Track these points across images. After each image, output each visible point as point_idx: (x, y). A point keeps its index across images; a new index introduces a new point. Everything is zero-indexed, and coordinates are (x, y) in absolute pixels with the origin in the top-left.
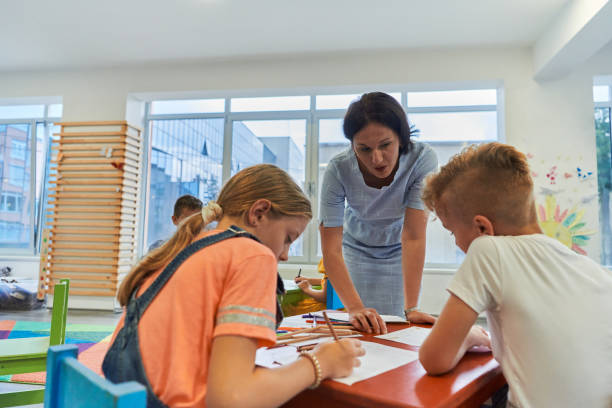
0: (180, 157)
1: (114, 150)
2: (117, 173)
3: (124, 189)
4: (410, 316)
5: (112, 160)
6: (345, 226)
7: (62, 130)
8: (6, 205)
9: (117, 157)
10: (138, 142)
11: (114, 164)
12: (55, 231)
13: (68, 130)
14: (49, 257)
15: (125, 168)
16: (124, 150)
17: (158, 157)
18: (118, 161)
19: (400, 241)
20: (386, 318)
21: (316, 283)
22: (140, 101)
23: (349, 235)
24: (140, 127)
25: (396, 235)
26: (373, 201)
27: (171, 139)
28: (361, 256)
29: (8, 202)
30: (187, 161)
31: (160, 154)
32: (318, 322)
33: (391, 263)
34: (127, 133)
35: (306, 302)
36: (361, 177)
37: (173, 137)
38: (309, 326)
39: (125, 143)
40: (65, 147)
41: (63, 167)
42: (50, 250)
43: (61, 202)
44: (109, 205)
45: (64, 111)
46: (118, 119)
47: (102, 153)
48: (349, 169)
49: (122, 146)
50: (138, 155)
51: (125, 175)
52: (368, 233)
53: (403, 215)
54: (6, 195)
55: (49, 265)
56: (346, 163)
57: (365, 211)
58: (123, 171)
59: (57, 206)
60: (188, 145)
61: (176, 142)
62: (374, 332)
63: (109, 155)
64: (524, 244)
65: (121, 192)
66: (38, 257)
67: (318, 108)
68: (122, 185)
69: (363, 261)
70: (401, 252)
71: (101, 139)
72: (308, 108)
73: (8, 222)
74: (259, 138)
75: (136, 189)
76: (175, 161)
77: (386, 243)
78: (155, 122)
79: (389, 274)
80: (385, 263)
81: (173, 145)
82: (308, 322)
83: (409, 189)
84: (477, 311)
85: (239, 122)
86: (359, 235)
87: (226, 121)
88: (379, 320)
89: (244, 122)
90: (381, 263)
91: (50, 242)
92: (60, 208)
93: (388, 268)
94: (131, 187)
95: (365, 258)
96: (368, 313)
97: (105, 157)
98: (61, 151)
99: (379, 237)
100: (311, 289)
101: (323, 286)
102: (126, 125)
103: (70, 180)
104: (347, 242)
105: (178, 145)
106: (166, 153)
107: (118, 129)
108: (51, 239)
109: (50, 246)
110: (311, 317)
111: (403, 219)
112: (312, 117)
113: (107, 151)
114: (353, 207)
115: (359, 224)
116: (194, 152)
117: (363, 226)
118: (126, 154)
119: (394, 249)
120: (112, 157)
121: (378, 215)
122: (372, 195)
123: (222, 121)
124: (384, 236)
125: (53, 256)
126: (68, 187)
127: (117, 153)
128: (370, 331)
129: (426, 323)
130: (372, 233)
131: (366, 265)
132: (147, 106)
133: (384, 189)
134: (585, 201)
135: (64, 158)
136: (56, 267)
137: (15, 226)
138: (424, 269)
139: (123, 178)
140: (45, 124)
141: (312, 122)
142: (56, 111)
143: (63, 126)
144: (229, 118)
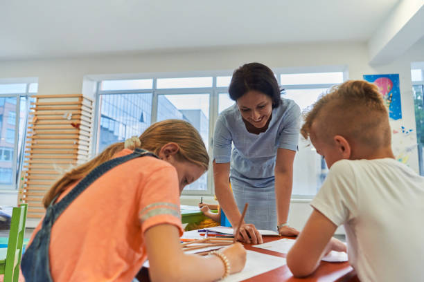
0: (125, 123)
1: (74, 115)
2: (75, 131)
3: (80, 142)
4: (281, 230)
5: (71, 122)
6: (232, 163)
7: (37, 101)
8: (3, 156)
9: (75, 119)
10: (91, 109)
11: (73, 124)
12: (30, 172)
13: (41, 101)
14: (25, 191)
15: (81, 127)
16: (81, 115)
17: (109, 122)
18: (76, 122)
19: (273, 174)
20: (262, 232)
21: (213, 208)
22: (92, 80)
23: (236, 171)
24: (93, 99)
25: (270, 170)
26: (253, 144)
27: (118, 111)
28: (244, 186)
29: (5, 154)
30: (130, 126)
31: (111, 121)
32: (209, 235)
33: (266, 191)
34: (83, 103)
35: (206, 222)
36: (244, 125)
37: (120, 110)
38: (201, 238)
39: (81, 110)
40: (39, 112)
41: (37, 127)
42: (25, 185)
43: (35, 151)
44: (68, 154)
45: (39, 87)
46: (77, 93)
47: (64, 117)
48: (235, 120)
49: (79, 112)
50: (90, 118)
51: (81, 132)
52: (249, 168)
53: (276, 154)
54: (4, 149)
55: (24, 196)
56: (233, 115)
57: (247, 151)
58: (79, 129)
59: (32, 154)
60: (130, 115)
61: (122, 112)
62: (252, 243)
63: (69, 118)
64: (376, 166)
65: (77, 144)
66: (17, 191)
67: (218, 86)
68: (78, 139)
69: (246, 189)
70: (273, 182)
71: (65, 107)
72: (211, 86)
73: (4, 169)
74: (180, 111)
75: (88, 142)
76: (121, 125)
77: (263, 176)
78: (104, 96)
79: (265, 200)
80: (263, 191)
81: (120, 115)
82: (201, 235)
83: (280, 134)
84: (337, 224)
85: (162, 96)
86: (243, 170)
87: (153, 95)
88: (257, 234)
89: (166, 96)
90: (259, 191)
91: (26, 180)
92: (34, 156)
93: (265, 194)
94: (85, 141)
95: (247, 187)
96: (248, 228)
97: (66, 119)
98: (36, 115)
99: (257, 172)
100: (210, 213)
101: (218, 211)
102: (82, 97)
103: (41, 136)
104: (234, 176)
105: (123, 115)
106: (115, 120)
107: (77, 100)
108: (26, 177)
109: (25, 183)
110: (205, 231)
111: (275, 158)
112: (213, 92)
113: (68, 115)
114: (238, 149)
115: (243, 162)
116: (135, 120)
117: (246, 163)
118: (82, 117)
119: (269, 181)
120: (72, 119)
121: (257, 154)
122: (252, 139)
123: (150, 95)
124: (261, 171)
125: (27, 190)
126: (39, 141)
127: (76, 117)
128: (249, 242)
129: (292, 236)
130: (252, 168)
131: (249, 193)
132: (99, 84)
133: (261, 135)
134: (408, 150)
135: (38, 120)
136: (29, 198)
137: (9, 170)
138: (292, 199)
139: (79, 134)
140: (27, 97)
141: (214, 96)
142: (34, 88)
143: (38, 98)
144: (155, 93)
